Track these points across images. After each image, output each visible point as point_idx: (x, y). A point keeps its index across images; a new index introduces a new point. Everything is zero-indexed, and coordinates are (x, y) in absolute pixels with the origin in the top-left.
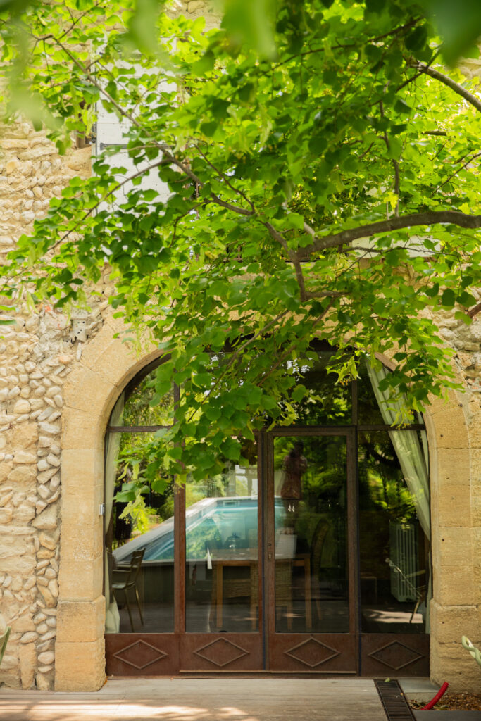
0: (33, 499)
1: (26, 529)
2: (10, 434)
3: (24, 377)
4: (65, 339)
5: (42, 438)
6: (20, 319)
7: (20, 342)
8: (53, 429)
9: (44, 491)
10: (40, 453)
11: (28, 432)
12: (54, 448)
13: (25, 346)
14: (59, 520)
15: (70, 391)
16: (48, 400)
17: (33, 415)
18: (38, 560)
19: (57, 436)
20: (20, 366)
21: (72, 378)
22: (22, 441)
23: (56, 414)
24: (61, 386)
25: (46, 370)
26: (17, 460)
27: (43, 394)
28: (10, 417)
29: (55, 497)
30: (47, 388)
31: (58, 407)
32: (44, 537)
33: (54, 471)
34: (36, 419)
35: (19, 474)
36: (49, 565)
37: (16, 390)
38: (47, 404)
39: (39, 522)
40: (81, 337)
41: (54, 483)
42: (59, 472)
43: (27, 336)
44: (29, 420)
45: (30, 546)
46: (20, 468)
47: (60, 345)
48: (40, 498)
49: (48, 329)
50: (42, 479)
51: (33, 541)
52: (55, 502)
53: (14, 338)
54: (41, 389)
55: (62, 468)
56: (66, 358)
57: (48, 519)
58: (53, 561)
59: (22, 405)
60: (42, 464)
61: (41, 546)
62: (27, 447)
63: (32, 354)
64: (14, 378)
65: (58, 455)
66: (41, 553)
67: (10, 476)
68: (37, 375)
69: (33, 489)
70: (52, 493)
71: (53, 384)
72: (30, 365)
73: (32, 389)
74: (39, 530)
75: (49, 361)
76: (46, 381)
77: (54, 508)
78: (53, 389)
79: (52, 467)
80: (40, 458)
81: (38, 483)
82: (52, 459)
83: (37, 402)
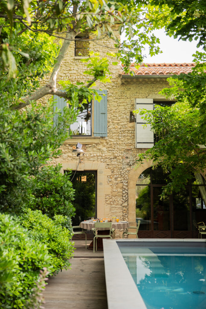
0: (122, 200)
1: (121, 207)
2: (117, 185)
3: (120, 173)
4: (128, 165)
5: (124, 186)
6: (118, 160)
7: (119, 165)
8: (126, 184)
9: (124, 198)
10: (123, 190)
11: (121, 185)
12: (127, 189)
13: (120, 166)
14: (128, 205)
15: (130, 176)
16: (125, 178)
17: (122, 181)
18: (123, 213)
19: (127, 186)
20: (119, 171)
21: (130, 173)
22: (119, 187)
23: (127, 181)
24: (128, 175)
25: (125, 171)
26: (118, 191)
27: (124, 177)
28: (117, 182)
29: (127, 199)
30: (125, 175)
31: (127, 180)
32: (124, 208)
33: (126, 194)
34: (122, 182)
35: (119, 194)
36: (126, 214)
37: (118, 176)
38: (125, 179)
39: (124, 205)
40: (131, 164)
41: (127, 196)
42: (128, 194)
43: (120, 164)
44: (121, 182)
45: (121, 210)
46: (119, 193)
47: (127, 166)
48: (124, 200)
49: (125, 162)
50: (124, 195)
51: (122, 209)
52: (126, 201)
53: (117, 164)
54: (123, 176)
55: (129, 193)
56: (129, 169)
57: (126, 204)
58: (127, 213)
59: (119, 179)
60: (124, 192)
61: (124, 210)
62: (120, 189)
63: (121, 168)
64: (117, 173)
65: (127, 190)
66: (124, 212)
67: (117, 195)
68: (123, 173)
69: (122, 198)
70: (126, 199)
71: (126, 174)
72: (121, 170)
73: (121, 176)
74: (123, 207)
75: (125, 170)
76: (125, 174)
77: (126, 202)
78: (126, 176)
79: (126, 193)
80: (123, 191)
81: (123, 196)
82: (126, 191)
83: (122, 179)
